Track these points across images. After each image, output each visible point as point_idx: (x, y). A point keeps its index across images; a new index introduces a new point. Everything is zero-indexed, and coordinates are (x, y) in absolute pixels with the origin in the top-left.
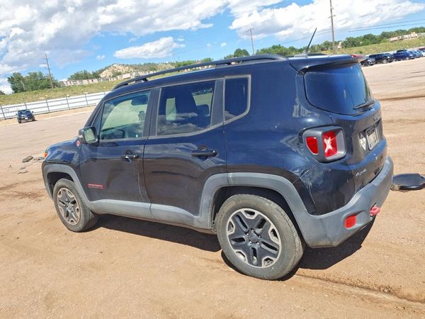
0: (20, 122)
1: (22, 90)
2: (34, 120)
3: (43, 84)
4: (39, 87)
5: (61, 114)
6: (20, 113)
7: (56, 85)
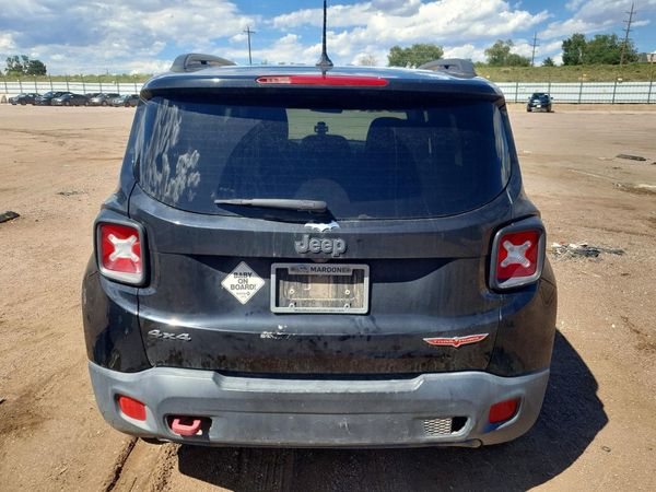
0: (529, 111)
1: (576, 63)
2: (548, 111)
3: (611, 55)
4: (602, 59)
5: (596, 109)
6: (536, 96)
7: (631, 58)
